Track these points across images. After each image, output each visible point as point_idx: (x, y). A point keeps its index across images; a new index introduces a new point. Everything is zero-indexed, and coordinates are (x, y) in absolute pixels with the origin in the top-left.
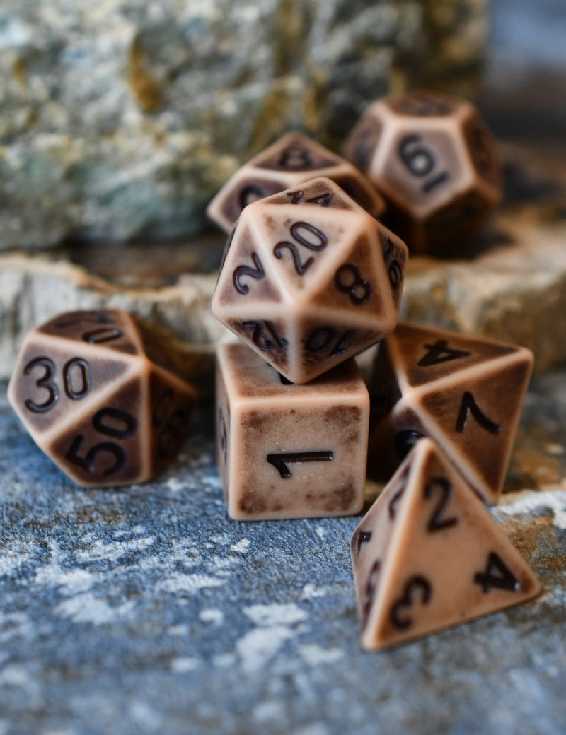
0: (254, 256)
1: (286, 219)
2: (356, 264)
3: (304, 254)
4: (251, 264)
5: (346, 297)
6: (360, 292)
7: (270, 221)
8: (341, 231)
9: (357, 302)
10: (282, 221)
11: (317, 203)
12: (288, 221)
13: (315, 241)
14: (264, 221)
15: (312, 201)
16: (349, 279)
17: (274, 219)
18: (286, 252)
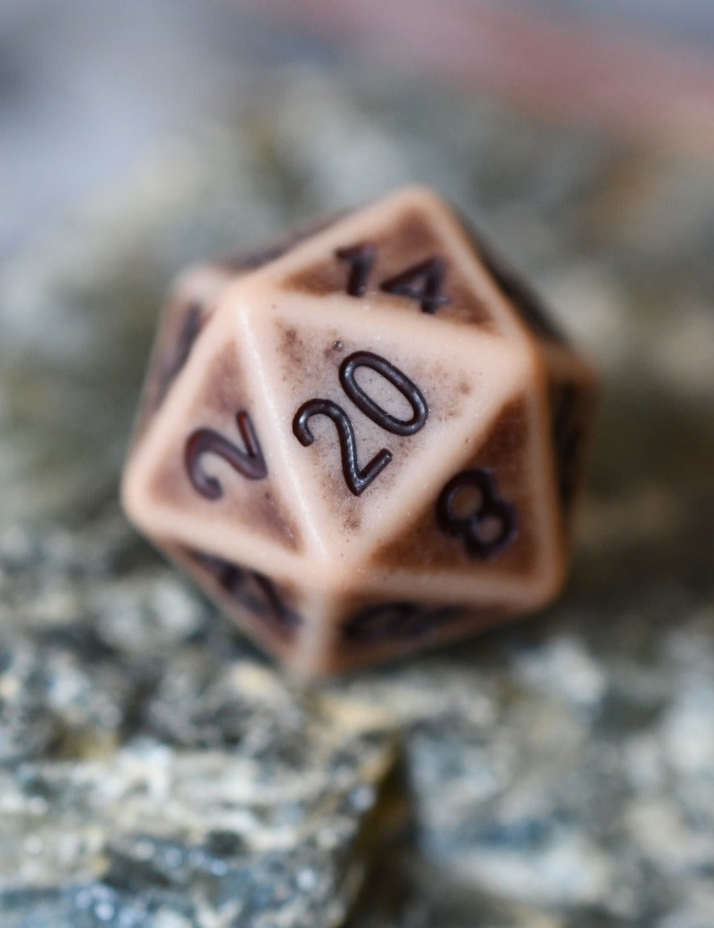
0: (243, 419)
1: (332, 339)
2: (488, 470)
3: (368, 438)
4: (231, 433)
5: (457, 544)
6: (488, 529)
7: (290, 340)
8: (465, 389)
9: (478, 552)
10: (320, 345)
11: (405, 293)
12: (337, 346)
13: (397, 407)
14: (275, 339)
15: (394, 287)
16: (468, 503)
17: (301, 336)
18: (322, 427)
